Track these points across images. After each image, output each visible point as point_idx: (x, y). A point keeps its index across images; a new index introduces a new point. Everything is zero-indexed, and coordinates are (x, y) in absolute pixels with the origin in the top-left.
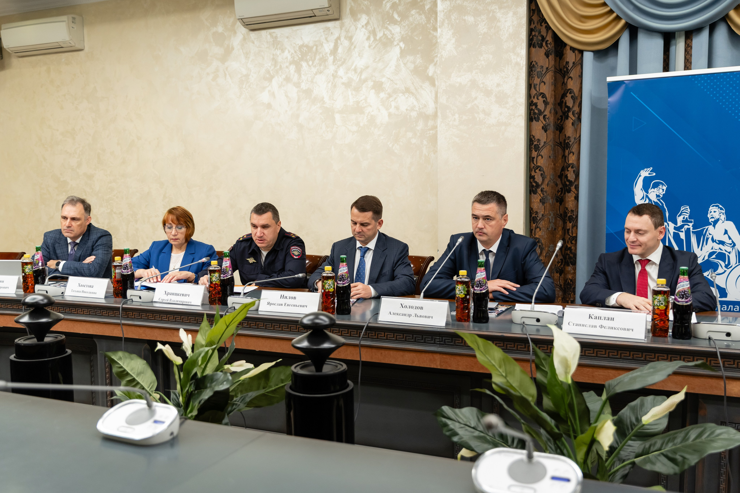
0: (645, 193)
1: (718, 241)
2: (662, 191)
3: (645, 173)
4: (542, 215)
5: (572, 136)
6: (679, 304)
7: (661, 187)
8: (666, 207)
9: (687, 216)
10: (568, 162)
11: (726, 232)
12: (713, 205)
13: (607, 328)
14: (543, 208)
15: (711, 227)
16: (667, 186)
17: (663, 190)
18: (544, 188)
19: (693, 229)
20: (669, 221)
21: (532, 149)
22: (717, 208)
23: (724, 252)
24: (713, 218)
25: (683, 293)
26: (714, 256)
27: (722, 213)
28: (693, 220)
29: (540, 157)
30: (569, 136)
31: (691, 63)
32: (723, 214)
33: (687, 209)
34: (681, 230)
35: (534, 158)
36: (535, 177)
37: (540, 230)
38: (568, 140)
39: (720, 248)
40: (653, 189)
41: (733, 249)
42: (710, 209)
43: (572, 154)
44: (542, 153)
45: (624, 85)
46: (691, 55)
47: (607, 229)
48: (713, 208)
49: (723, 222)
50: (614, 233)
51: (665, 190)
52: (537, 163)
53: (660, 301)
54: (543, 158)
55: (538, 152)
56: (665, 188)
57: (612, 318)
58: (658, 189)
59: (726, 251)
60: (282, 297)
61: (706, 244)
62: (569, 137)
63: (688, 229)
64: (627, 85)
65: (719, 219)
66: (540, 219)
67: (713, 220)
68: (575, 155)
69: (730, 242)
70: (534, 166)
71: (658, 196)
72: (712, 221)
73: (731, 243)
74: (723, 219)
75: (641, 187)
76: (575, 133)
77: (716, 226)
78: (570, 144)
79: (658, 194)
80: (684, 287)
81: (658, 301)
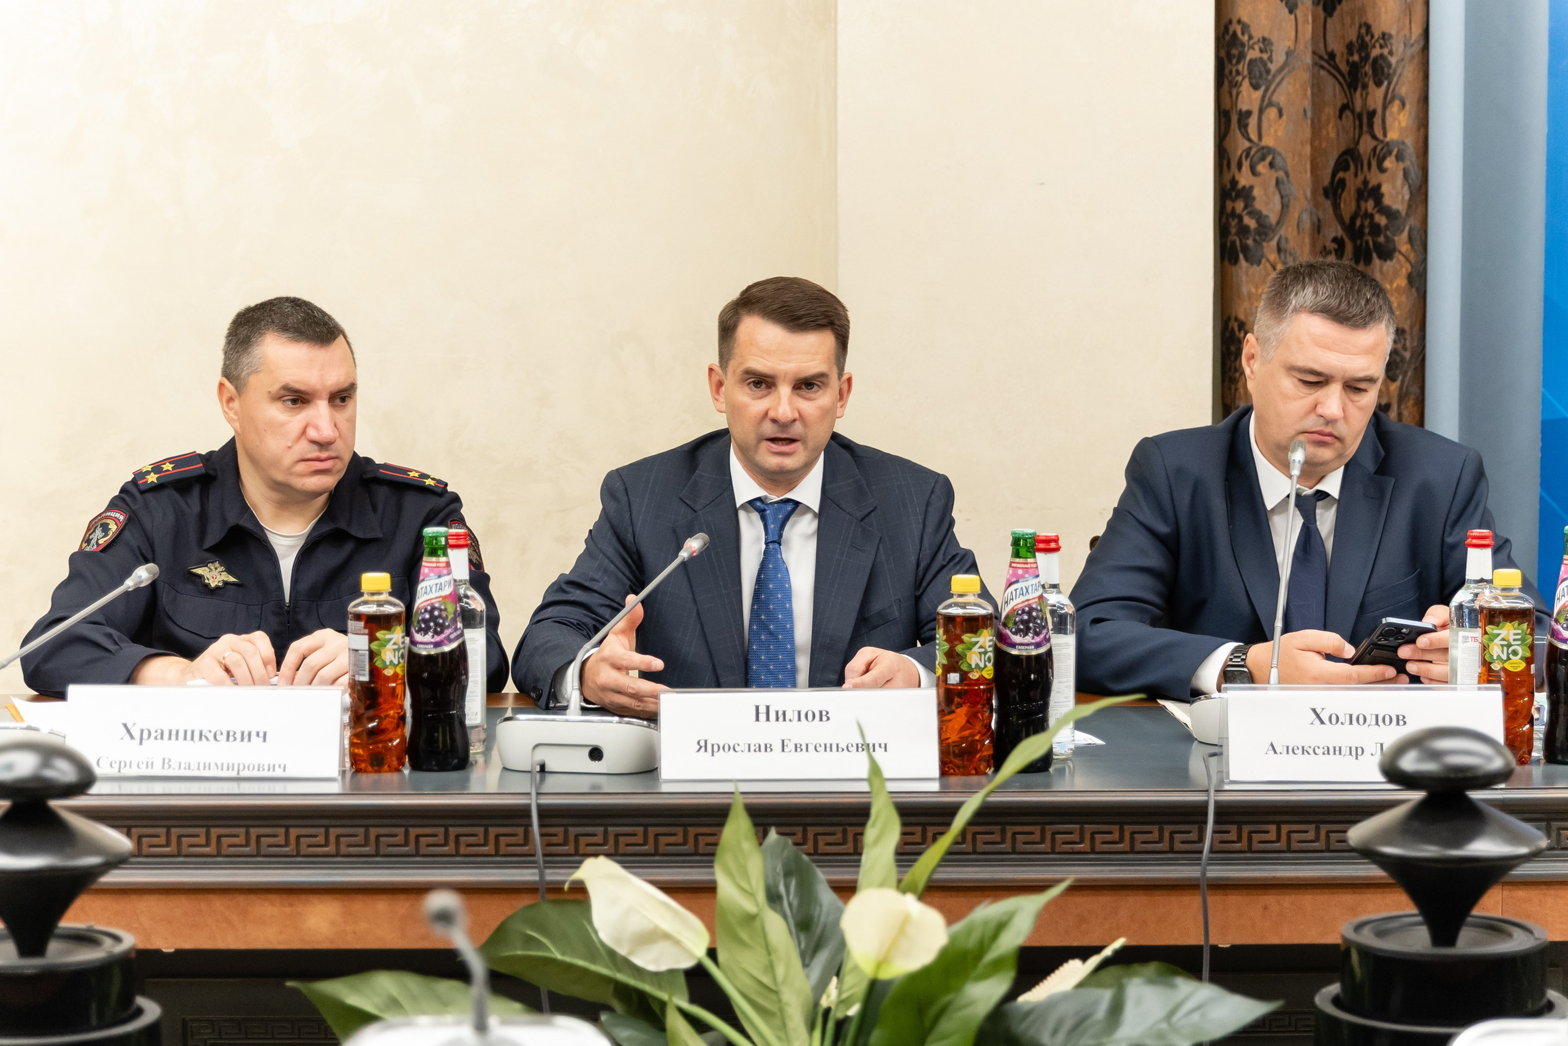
5: (1398, 32)
10: (1385, 135)
21: (1240, 78)
29: (1273, 112)
30: (1387, 31)
35: (1249, 113)
36: (1256, 192)
38: (1381, 47)
43: (1397, 103)
44: (1280, 97)
52: (1260, 137)
54: (1285, 117)
55: (1266, 90)
60: (763, 717)
62: (1385, 36)
68: (1407, 106)
70: (1248, 151)
76: (1408, 22)
78: (1389, 65)
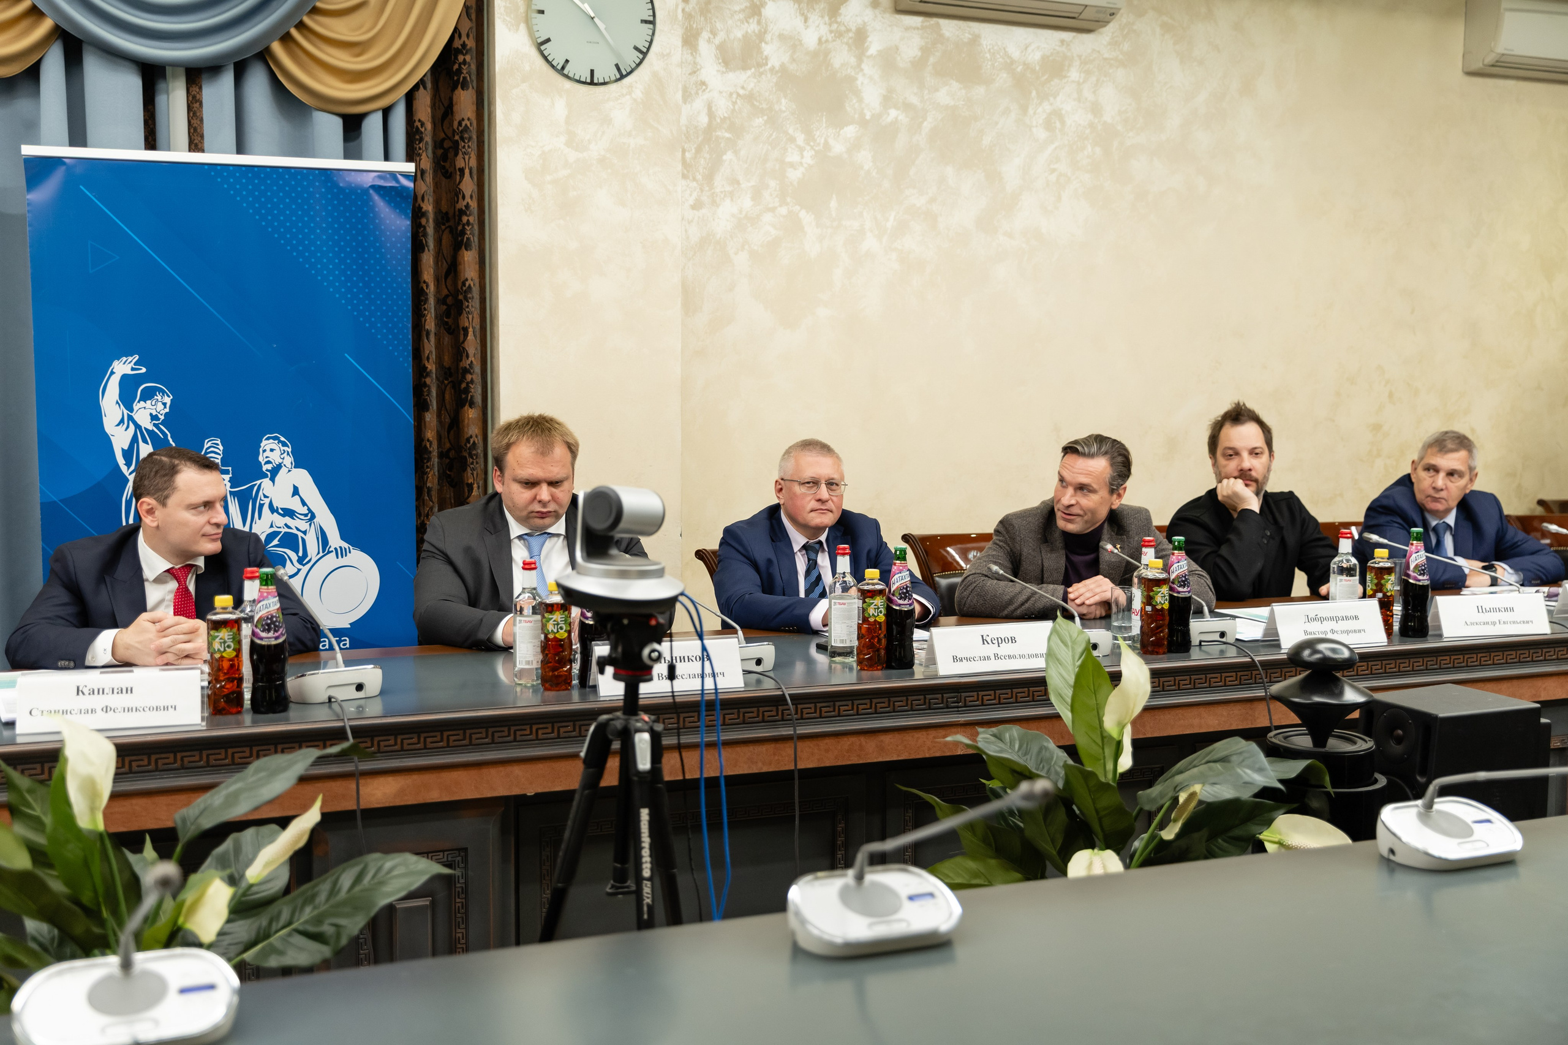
0: (126, 412)
1: (282, 509)
2: (163, 406)
3: (122, 367)
6: (263, 643)
7: (159, 398)
8: (173, 438)
11: (296, 491)
12: (267, 435)
13: (119, 710)
15: (266, 483)
16: (172, 397)
17: (165, 404)
19: (231, 487)
22: (276, 442)
23: (295, 531)
24: (268, 462)
25: (269, 621)
26: (276, 542)
27: (286, 453)
28: (230, 468)
31: (202, 136)
32: (288, 454)
33: (217, 444)
39: (286, 525)
40: (142, 403)
41: (310, 525)
42: (264, 443)
45: (63, 168)
46: (202, 120)
47: (42, 492)
48: (267, 442)
49: (289, 471)
50: (61, 501)
51: (168, 406)
53: (225, 642)
56: (168, 400)
57: (129, 689)
58: (153, 404)
59: (298, 529)
61: (260, 519)
64: (69, 168)
65: (280, 464)
67: (269, 467)
69: (305, 510)
71: (154, 418)
72: (267, 470)
73: (307, 512)
74: (289, 466)
75: (117, 398)
77: (277, 479)
79: (154, 413)
80: (270, 609)
81: (221, 643)
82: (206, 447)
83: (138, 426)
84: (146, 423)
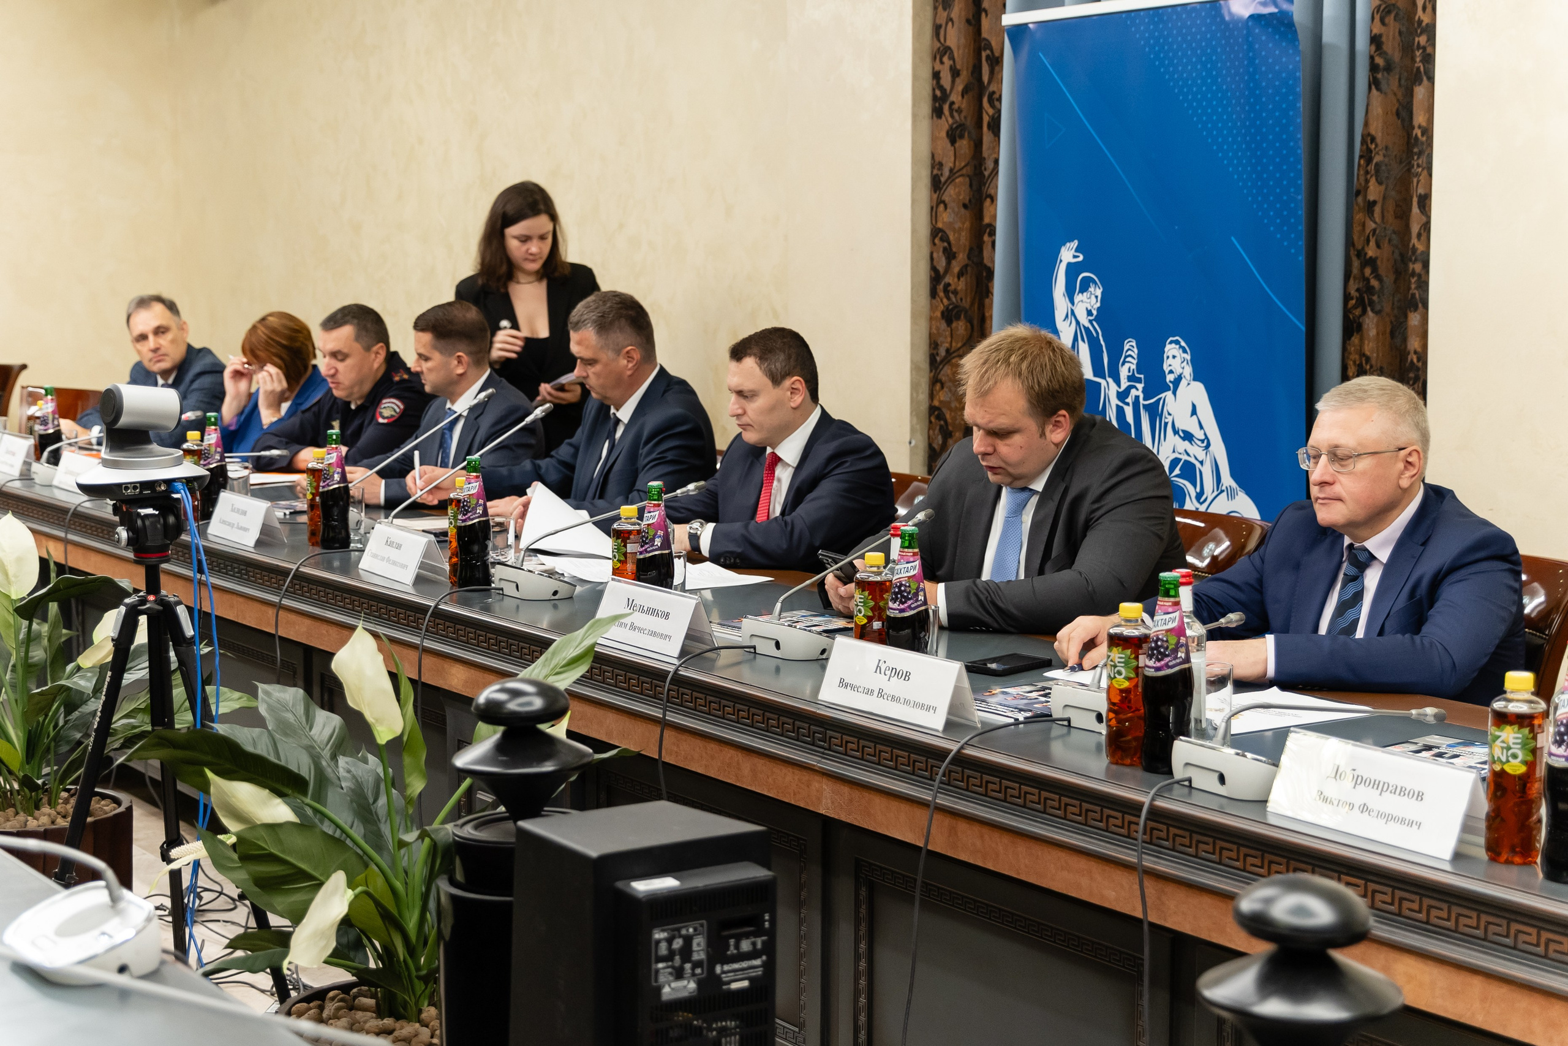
0: (1070, 305)
1: (1183, 431)
2: (1095, 300)
3: (1068, 254)
4: (948, 351)
5: (989, 156)
7: (1092, 289)
8: (1104, 340)
9: (1133, 367)
10: (982, 221)
11: (1194, 412)
12: (1171, 339)
14: (948, 333)
15: (1169, 397)
16: (1102, 290)
17: (1097, 297)
18: (949, 285)
19: (1145, 399)
20: (1109, 377)
22: (1178, 347)
23: (1193, 460)
24: (1171, 372)
26: (1177, 471)
27: (1186, 362)
29: (942, 206)
30: (984, 156)
33: (1133, 347)
34: (1127, 400)
35: (932, 208)
36: (934, 255)
37: (942, 387)
38: (982, 166)
39: (1186, 451)
40: (1081, 295)
41: (1206, 454)
42: (1166, 350)
43: (988, 200)
44: (946, 197)
45: (1029, 35)
48: (1170, 347)
49: (1189, 384)
51: (1099, 300)
52: (936, 222)
54: (948, 210)
55: (939, 194)
56: (1099, 292)
58: (1088, 296)
59: (1196, 459)
61: (1165, 440)
62: (986, 160)
63: (1137, 397)
64: (1033, 34)
65: (1181, 375)
66: (942, 361)
67: (1172, 377)
68: (995, 203)
69: (1202, 436)
71: (1089, 313)
72: (1170, 382)
73: (1203, 438)
74: (1188, 377)
75: (1064, 289)
77: (1178, 392)
78: (987, 176)
79: (1089, 308)
82: (1125, 349)
83: (1078, 323)
84: (1084, 320)
